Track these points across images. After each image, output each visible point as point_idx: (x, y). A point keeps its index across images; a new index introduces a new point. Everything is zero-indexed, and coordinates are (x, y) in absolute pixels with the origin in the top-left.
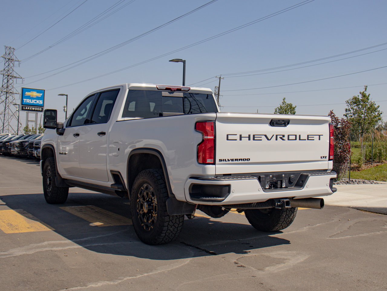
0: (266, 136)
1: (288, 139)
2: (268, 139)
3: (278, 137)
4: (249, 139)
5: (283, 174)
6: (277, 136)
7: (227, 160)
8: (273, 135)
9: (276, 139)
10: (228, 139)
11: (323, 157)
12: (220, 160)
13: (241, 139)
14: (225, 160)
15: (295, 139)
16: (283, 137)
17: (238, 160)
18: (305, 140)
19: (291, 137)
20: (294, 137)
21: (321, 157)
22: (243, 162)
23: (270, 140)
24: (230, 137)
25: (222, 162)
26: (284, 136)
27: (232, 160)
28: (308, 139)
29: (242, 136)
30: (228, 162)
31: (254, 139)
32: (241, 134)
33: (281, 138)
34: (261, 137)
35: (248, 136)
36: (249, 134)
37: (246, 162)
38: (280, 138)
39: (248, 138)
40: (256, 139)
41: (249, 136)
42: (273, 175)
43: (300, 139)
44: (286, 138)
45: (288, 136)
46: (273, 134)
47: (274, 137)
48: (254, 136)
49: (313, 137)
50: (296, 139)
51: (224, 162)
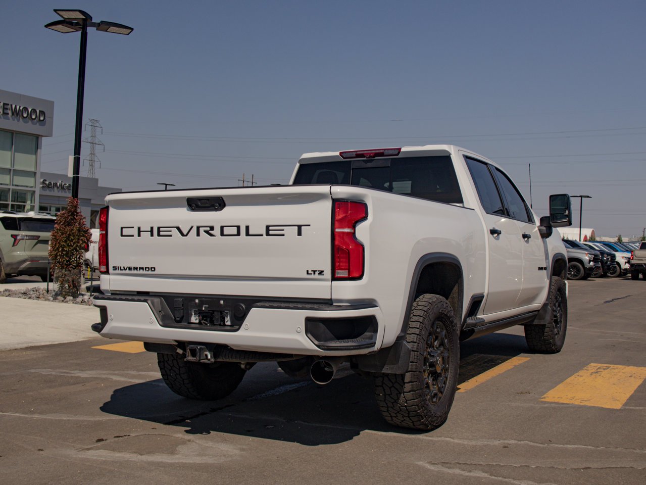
0: (178, 228)
1: (222, 234)
2: (183, 235)
3: (202, 230)
4: (152, 235)
5: (222, 299)
6: (198, 228)
7: (122, 268)
8: (192, 227)
9: (198, 235)
10: (122, 235)
11: (314, 272)
12: (115, 268)
13: (139, 235)
14: (120, 267)
15: (236, 233)
16: (210, 230)
17: (138, 269)
18: (262, 235)
19: (227, 231)
20: (234, 231)
21: (308, 271)
22: (145, 272)
23: (186, 235)
24: (125, 232)
25: (117, 271)
26: (212, 228)
27: (130, 269)
28: (268, 234)
29: (141, 230)
30: (124, 272)
31: (159, 235)
32: (139, 226)
33: (207, 232)
34: (171, 231)
35: (150, 230)
36: (152, 226)
37: (150, 272)
38: (205, 231)
39: (150, 233)
40: (161, 233)
41: (152, 228)
42: (201, 299)
43: (247, 234)
44: (217, 231)
45: (222, 228)
46: (192, 225)
47: (194, 230)
48: (159, 228)
49: (283, 230)
50: (238, 234)
51: (119, 272)
